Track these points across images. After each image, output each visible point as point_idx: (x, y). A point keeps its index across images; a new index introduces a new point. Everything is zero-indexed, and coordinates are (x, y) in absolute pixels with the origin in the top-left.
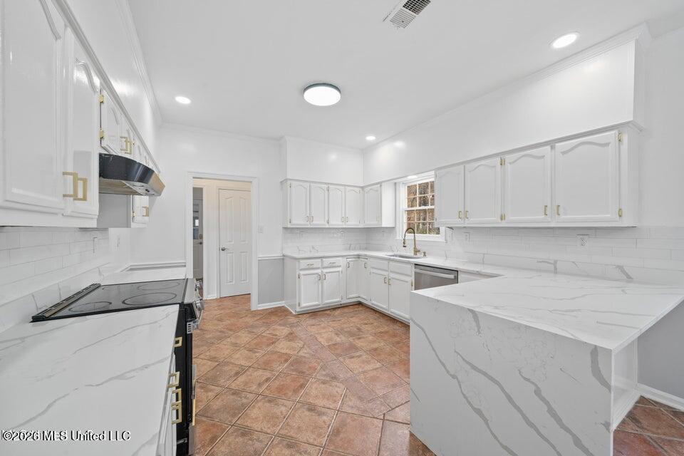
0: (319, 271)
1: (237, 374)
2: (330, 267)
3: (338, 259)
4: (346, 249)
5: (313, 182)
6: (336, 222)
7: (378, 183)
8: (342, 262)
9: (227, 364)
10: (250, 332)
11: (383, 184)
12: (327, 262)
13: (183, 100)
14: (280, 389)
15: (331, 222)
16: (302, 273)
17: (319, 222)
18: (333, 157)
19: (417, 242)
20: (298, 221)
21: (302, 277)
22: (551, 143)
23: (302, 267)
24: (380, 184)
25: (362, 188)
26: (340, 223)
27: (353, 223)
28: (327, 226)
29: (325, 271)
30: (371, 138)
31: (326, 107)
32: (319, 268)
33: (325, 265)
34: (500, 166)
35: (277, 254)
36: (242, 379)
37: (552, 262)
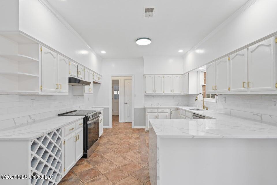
0: (156, 114)
1: (112, 145)
2: (162, 113)
3: (166, 109)
4: (176, 105)
5: (155, 74)
6: (168, 92)
7: (187, 73)
8: (168, 111)
9: (111, 141)
10: (125, 134)
11: (190, 73)
12: (160, 110)
13: (103, 52)
14: (120, 151)
15: (165, 92)
16: (148, 114)
17: (159, 92)
18: (171, 61)
19: (205, 103)
20: (149, 92)
21: (148, 116)
22: (247, 47)
23: (148, 111)
24: (188, 72)
25: (183, 75)
26: (170, 92)
27: (177, 92)
28: (163, 94)
29: (159, 114)
30: (181, 51)
31: (146, 45)
32: (156, 113)
33: (159, 112)
34: (228, 61)
35: (141, 106)
36: (112, 146)
37: (260, 115)
